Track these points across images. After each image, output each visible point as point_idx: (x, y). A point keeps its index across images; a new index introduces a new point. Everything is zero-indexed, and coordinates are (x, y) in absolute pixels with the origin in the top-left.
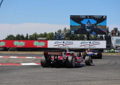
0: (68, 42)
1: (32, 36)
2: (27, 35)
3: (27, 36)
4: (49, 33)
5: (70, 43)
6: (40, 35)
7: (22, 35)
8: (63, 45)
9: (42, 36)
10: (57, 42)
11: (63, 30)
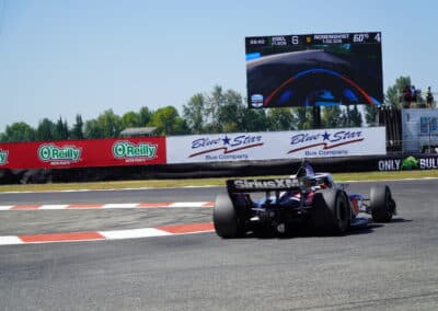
0: (243, 140)
1: (95, 121)
2: (79, 119)
3: (79, 124)
4: (159, 111)
5: (251, 144)
6: (125, 117)
7: (60, 122)
8: (226, 152)
9: (132, 120)
10: (201, 142)
11: (211, 96)
